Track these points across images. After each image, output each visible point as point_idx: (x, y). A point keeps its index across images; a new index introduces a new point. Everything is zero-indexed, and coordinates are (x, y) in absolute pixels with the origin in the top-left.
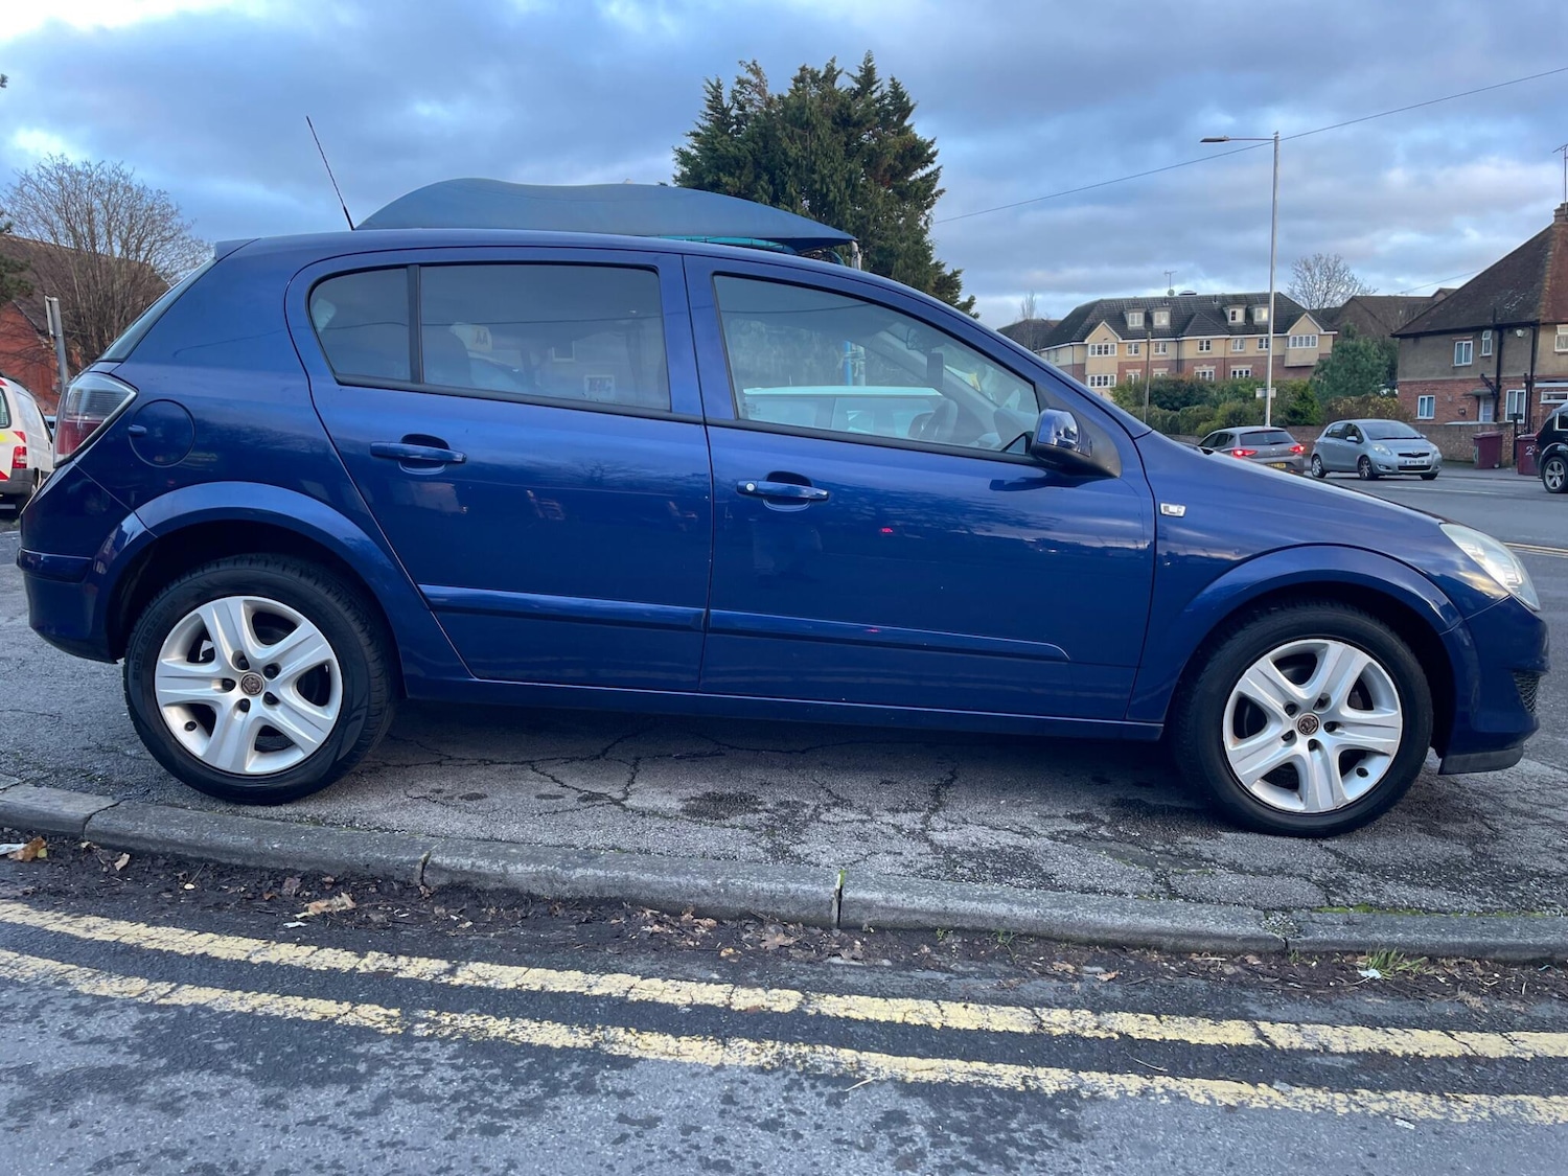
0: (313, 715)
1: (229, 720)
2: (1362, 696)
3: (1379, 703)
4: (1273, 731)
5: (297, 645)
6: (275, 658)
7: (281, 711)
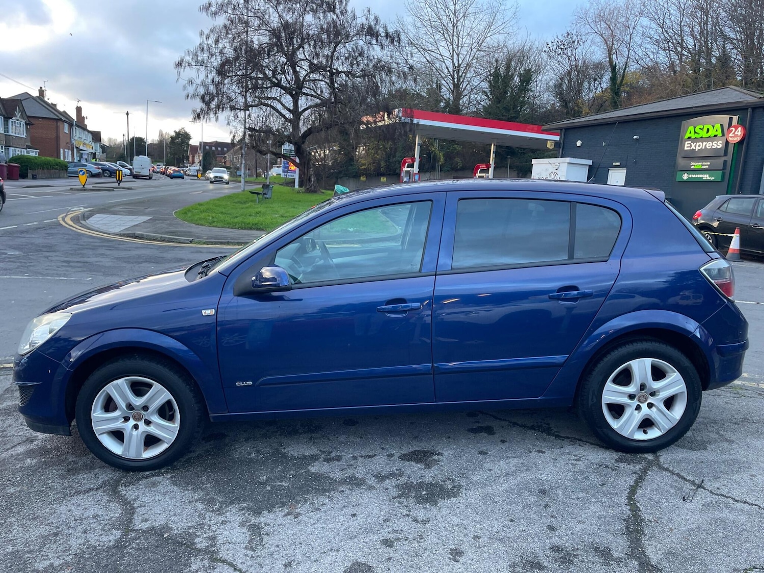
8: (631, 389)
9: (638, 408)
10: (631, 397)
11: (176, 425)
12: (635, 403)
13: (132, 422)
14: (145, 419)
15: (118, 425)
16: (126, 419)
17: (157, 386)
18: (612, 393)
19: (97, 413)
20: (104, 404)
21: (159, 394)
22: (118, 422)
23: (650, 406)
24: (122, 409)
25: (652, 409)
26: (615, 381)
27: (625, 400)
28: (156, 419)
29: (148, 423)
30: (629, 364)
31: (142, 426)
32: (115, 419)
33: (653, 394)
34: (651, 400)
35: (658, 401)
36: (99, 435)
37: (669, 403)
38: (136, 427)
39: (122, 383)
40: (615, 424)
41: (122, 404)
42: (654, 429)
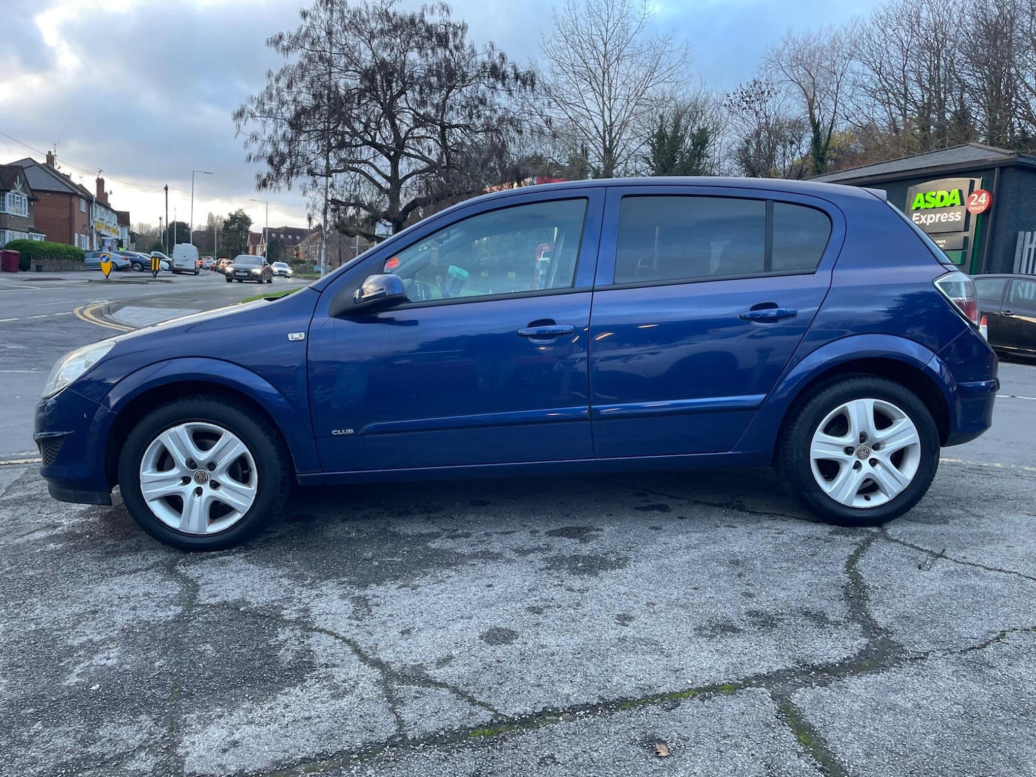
8: (849, 440)
9: (857, 466)
10: (849, 450)
11: (253, 489)
12: (853, 459)
13: (193, 485)
14: (212, 481)
15: (174, 487)
16: (186, 480)
17: (227, 436)
18: (823, 446)
19: (147, 473)
20: (157, 461)
21: (231, 446)
22: (175, 483)
23: (873, 462)
24: (180, 466)
25: (876, 467)
26: (827, 431)
27: (839, 454)
28: (225, 479)
29: (215, 485)
30: (845, 407)
31: (207, 491)
32: (172, 479)
33: (876, 447)
34: (874, 455)
35: (883, 456)
36: (150, 501)
37: (898, 458)
38: (199, 491)
39: (181, 430)
40: (827, 488)
41: (181, 459)
42: (879, 494)
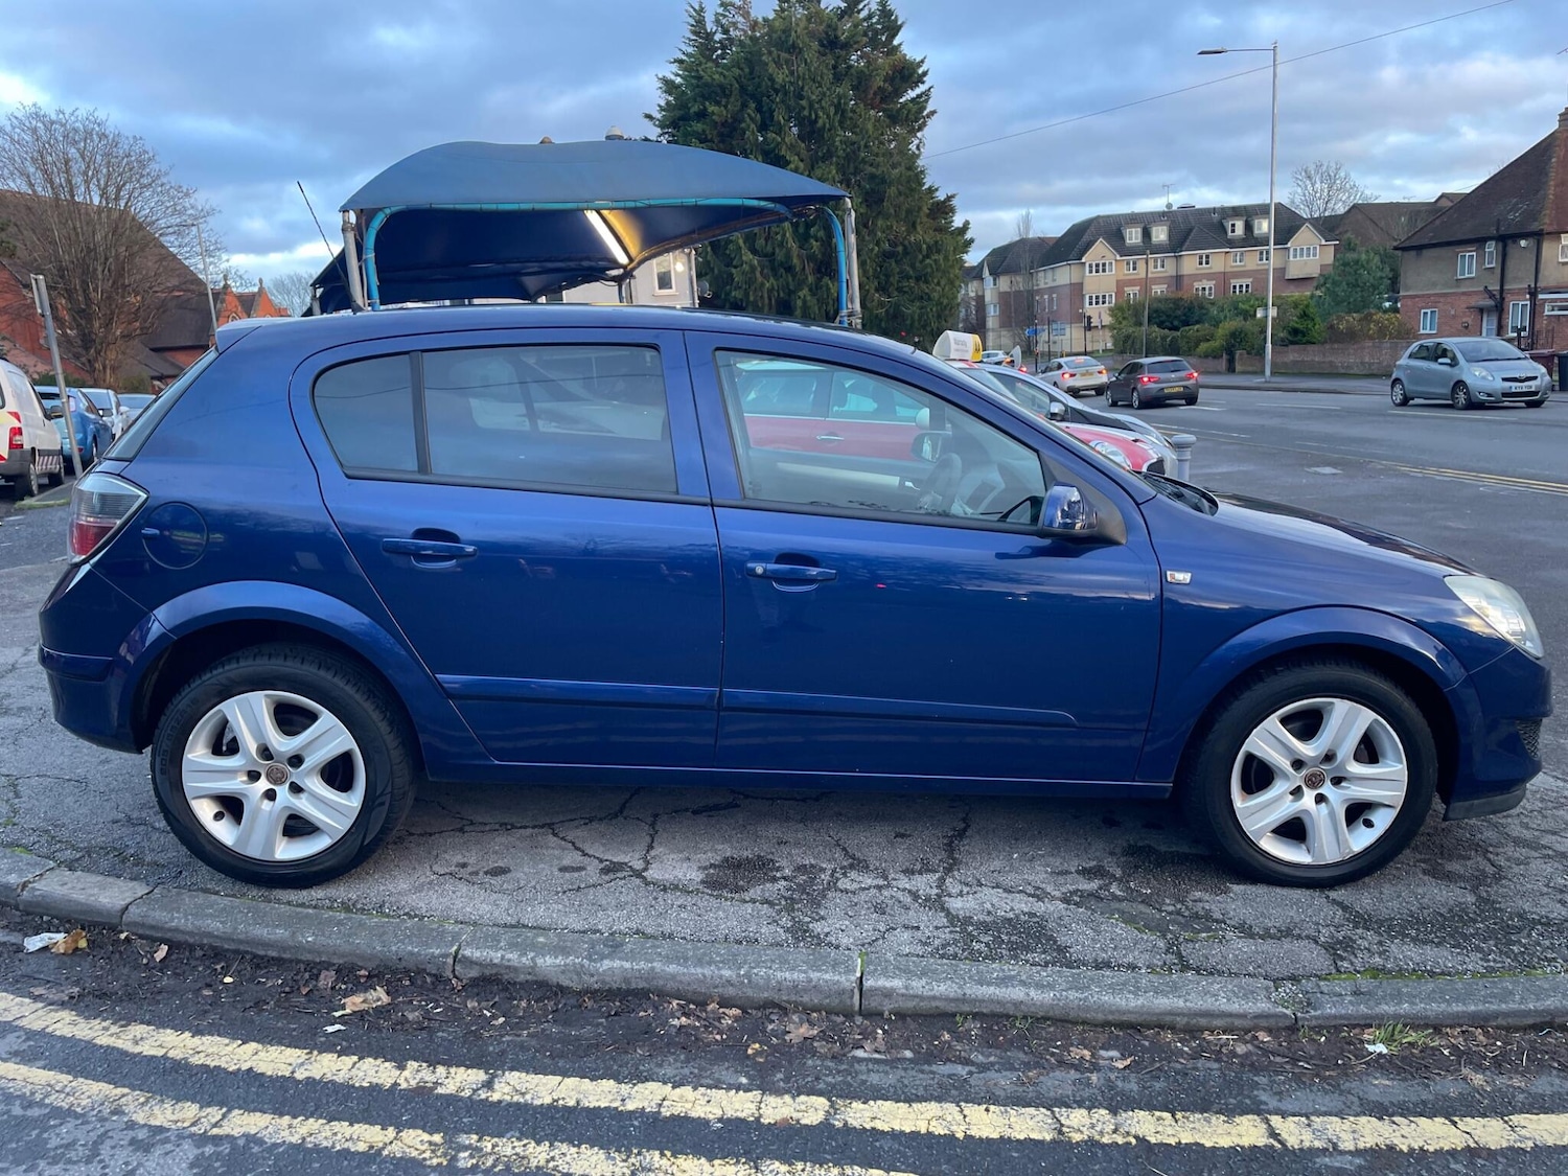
0: (337, 802)
1: (258, 810)
2: (1368, 751)
3: (1384, 756)
4: (1279, 788)
5: (320, 736)
6: (300, 749)
7: (307, 799)
